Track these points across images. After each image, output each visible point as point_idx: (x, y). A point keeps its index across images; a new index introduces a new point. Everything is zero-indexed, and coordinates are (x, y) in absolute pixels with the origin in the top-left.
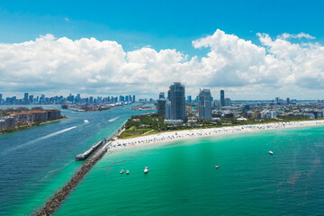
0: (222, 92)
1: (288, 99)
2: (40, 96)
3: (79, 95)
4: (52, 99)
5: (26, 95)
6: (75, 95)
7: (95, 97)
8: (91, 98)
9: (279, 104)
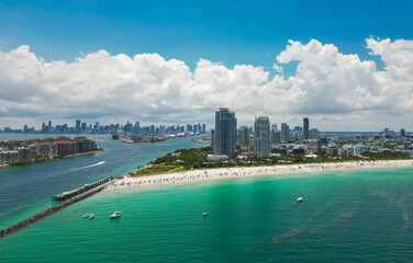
0: (306, 121)
1: (403, 131)
2: (94, 124)
3: (138, 123)
4: (107, 128)
5: (78, 122)
6: (134, 124)
7: (157, 125)
8: (153, 126)
9: (387, 137)
